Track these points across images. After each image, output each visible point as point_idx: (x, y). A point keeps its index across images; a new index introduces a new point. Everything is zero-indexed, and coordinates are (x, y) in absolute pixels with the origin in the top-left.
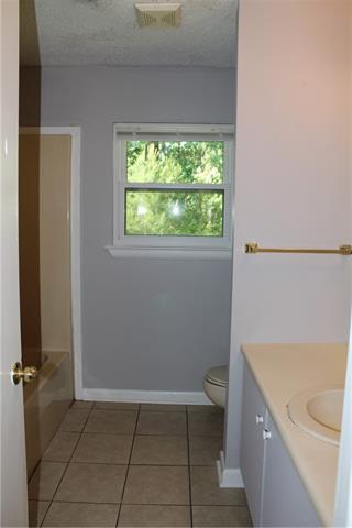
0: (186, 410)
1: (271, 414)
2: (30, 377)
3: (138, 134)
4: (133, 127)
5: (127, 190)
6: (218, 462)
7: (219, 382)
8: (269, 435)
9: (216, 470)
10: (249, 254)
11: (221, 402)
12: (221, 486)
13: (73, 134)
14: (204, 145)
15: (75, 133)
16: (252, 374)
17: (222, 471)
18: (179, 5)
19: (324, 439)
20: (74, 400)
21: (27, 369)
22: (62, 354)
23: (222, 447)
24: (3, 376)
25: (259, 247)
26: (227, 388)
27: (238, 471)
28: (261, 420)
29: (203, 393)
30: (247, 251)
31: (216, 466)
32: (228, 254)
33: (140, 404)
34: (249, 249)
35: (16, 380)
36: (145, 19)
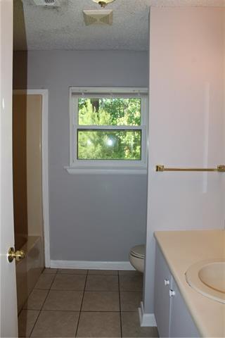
0: (118, 274)
1: (174, 279)
2: (20, 257)
3: (85, 94)
4: (82, 90)
5: (78, 130)
6: (139, 309)
7: (139, 255)
8: (174, 293)
9: (138, 314)
10: (159, 172)
11: (141, 269)
12: (142, 325)
13: (43, 94)
14: (127, 100)
15: (45, 93)
16: (161, 251)
17: (142, 315)
18: (111, 10)
19: (211, 297)
20: (45, 268)
21: (18, 252)
22: (37, 237)
23: (142, 299)
24: (2, 256)
25: (165, 167)
26: (145, 260)
27: (153, 315)
28: (168, 282)
29: (129, 263)
30: (157, 170)
31: (138, 312)
32: (145, 172)
33: (88, 270)
34: (158, 169)
35: (11, 259)
36: (89, 20)
